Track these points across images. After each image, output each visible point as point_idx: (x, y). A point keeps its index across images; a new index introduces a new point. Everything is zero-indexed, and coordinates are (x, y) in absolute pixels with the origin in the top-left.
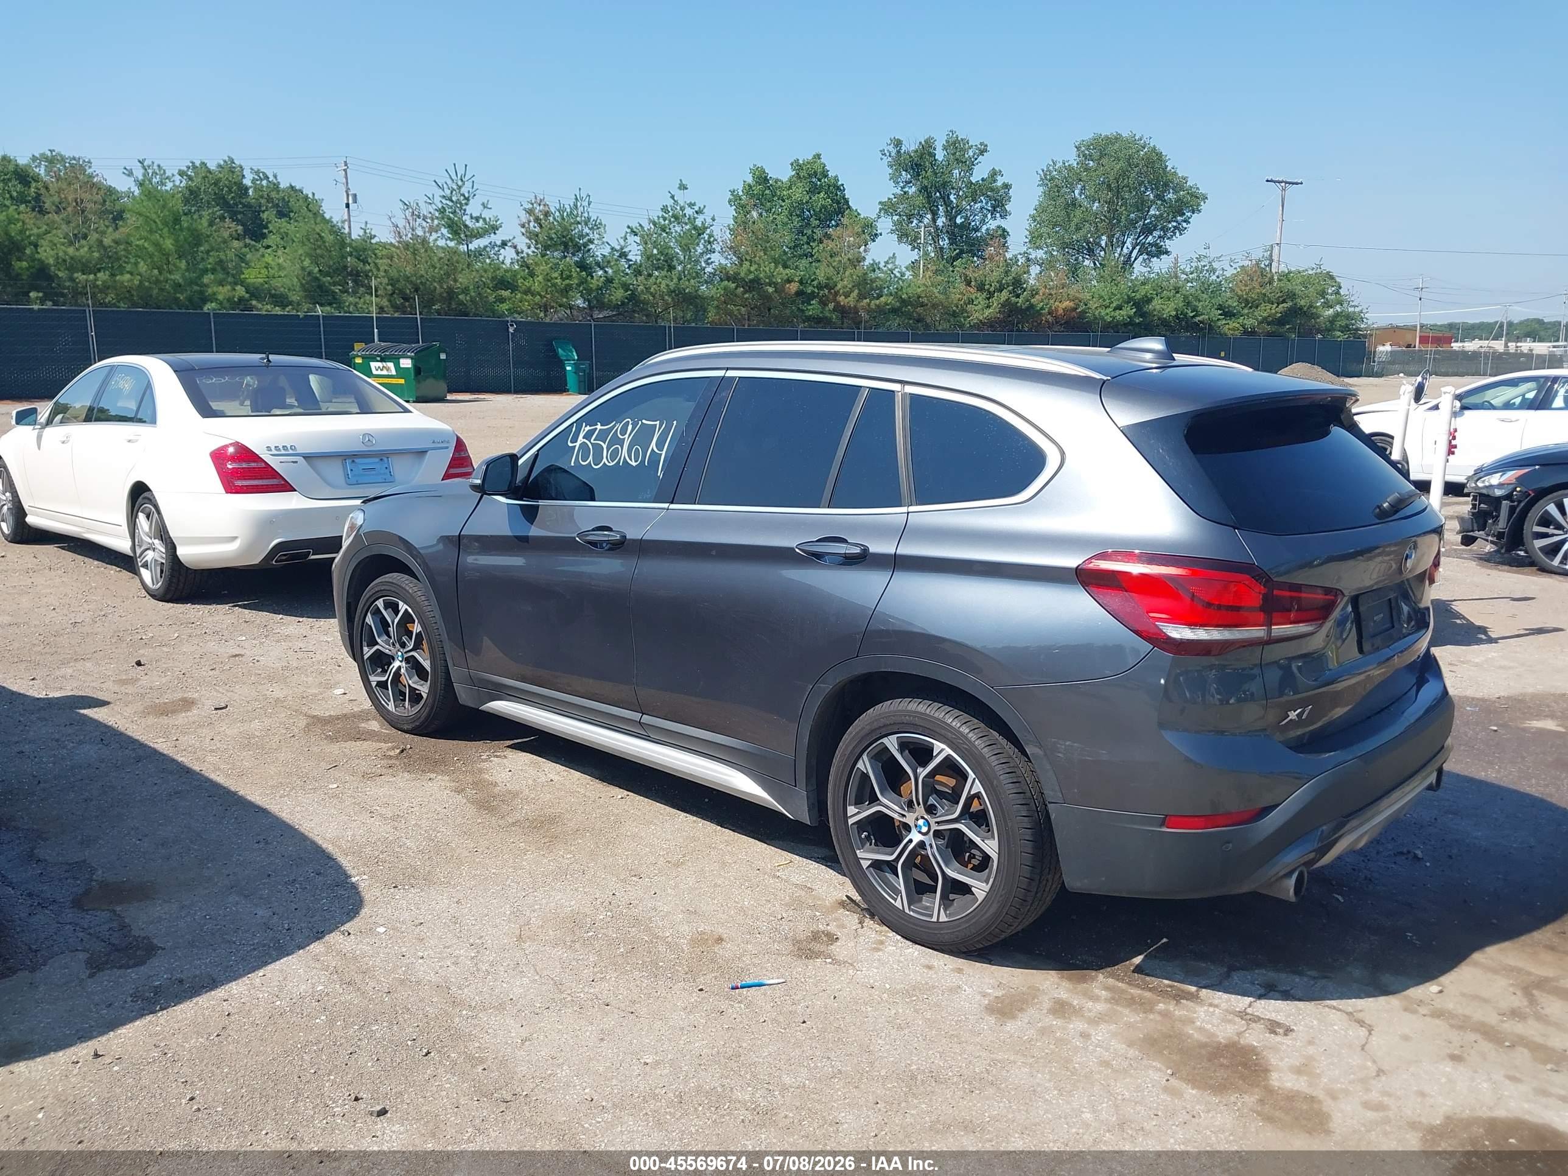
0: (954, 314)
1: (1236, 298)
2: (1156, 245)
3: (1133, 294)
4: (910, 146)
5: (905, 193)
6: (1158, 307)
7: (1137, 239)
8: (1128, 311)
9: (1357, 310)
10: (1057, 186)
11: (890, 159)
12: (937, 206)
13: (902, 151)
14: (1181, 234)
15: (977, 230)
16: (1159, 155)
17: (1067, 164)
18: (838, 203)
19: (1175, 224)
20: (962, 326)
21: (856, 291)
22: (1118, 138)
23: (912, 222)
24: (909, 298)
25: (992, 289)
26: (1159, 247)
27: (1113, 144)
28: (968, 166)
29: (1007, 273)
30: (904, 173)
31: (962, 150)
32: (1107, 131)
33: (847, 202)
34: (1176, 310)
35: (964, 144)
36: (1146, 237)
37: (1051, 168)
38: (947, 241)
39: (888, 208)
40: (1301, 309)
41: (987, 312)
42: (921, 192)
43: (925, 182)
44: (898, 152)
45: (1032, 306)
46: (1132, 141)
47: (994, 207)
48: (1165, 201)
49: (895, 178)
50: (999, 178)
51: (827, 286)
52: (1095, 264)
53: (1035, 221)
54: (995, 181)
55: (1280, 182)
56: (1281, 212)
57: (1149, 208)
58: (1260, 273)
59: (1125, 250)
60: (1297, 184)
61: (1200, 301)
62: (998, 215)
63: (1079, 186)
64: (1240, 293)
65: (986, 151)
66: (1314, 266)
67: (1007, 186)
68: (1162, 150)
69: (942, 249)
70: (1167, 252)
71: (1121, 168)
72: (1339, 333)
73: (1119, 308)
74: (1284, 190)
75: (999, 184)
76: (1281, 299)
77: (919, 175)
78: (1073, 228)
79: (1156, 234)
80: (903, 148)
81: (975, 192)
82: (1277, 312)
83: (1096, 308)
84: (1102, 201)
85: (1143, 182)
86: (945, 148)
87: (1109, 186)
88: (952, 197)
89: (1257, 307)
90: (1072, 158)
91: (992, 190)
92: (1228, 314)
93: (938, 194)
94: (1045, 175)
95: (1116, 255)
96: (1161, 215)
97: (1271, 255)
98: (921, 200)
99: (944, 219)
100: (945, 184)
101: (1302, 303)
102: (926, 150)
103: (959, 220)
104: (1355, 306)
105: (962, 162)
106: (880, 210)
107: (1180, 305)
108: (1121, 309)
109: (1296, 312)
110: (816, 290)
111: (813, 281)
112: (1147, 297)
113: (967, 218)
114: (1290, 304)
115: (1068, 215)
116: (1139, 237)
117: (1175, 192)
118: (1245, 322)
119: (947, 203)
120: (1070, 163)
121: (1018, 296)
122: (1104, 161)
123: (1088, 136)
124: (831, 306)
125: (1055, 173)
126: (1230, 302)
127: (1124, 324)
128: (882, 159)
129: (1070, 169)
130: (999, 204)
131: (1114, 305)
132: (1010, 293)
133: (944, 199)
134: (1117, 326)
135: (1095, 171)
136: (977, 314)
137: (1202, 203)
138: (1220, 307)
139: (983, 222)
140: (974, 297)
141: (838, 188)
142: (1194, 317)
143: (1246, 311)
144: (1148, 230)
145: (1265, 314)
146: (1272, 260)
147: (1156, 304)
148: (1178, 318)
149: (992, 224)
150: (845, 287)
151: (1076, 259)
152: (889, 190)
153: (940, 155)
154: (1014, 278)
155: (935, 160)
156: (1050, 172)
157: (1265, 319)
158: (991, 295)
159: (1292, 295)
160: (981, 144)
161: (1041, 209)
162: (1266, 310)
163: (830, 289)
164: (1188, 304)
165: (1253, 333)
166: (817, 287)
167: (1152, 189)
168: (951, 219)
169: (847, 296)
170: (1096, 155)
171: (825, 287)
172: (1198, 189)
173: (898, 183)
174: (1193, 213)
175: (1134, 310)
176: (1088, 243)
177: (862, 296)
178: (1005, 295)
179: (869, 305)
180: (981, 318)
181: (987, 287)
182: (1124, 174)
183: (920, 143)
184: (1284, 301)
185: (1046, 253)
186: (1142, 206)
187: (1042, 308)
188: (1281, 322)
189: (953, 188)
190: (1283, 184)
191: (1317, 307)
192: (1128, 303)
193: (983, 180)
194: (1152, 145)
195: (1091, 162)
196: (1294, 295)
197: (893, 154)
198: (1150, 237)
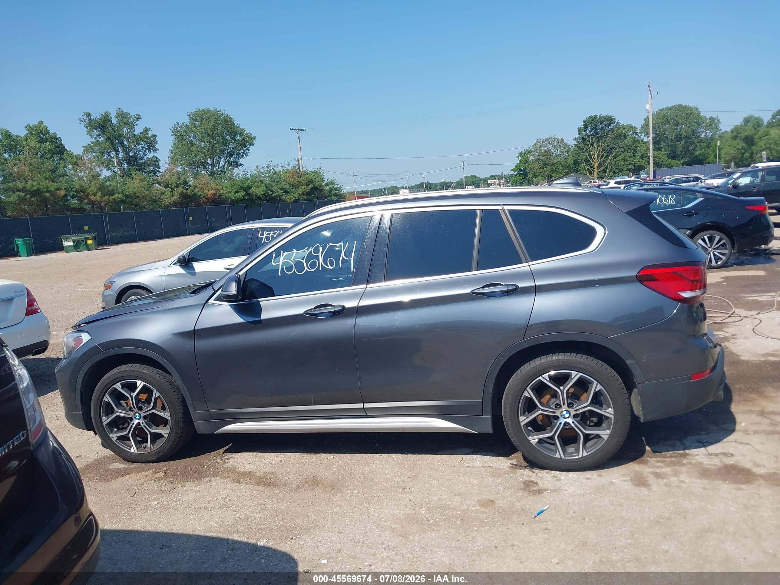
0: (155, 201)
1: (288, 184)
2: (235, 161)
3: (242, 185)
4: (97, 115)
5: (98, 141)
6: (254, 191)
7: (226, 159)
8: (242, 193)
9: (339, 186)
10: (181, 135)
11: (85, 123)
12: (118, 148)
13: (92, 119)
14: (246, 156)
15: (142, 159)
16: (230, 119)
17: (184, 124)
18: (59, 147)
19: (242, 151)
20: (160, 206)
21: (100, 192)
22: (208, 111)
23: (104, 156)
24: (130, 194)
25: (173, 187)
26: (237, 163)
27: (207, 114)
28: (132, 127)
29: (179, 178)
30: (95, 131)
31: (126, 118)
32: (202, 107)
33: (64, 147)
34: (263, 191)
35: (127, 115)
36: (230, 158)
37: (177, 126)
38: (126, 165)
39: (88, 149)
40: (316, 187)
41: (173, 198)
42: (107, 140)
43: (109, 135)
44: (90, 119)
45: (195, 194)
46: (215, 112)
47: (149, 147)
48: (236, 140)
49: (90, 133)
50: (149, 132)
51: (81, 191)
52: (207, 173)
53: (172, 152)
54: (148, 133)
55: (296, 130)
56: (299, 143)
57: (229, 144)
58: (296, 172)
59: (221, 165)
60: (303, 130)
61: (273, 187)
62: (152, 151)
63: (192, 135)
64: (289, 182)
65: (140, 118)
66: (318, 168)
67: (154, 136)
68: (231, 116)
69: (124, 169)
70: (241, 165)
71: (213, 125)
72: (334, 197)
73: (237, 192)
74: (298, 133)
75: (150, 135)
76: (308, 183)
77: (104, 132)
78: (193, 155)
79: (235, 156)
80: (92, 117)
81: (137, 139)
82: (307, 190)
83: (226, 193)
84: (206, 142)
85: (224, 131)
86: (116, 117)
87: (208, 134)
88: (125, 142)
89: (298, 188)
90: (187, 121)
91: (147, 138)
92: (287, 192)
93: (117, 141)
94: (174, 130)
95: (217, 167)
96: (235, 147)
97: (299, 163)
98: (107, 145)
99: (123, 154)
100: (120, 136)
101: (317, 184)
102: (106, 118)
103: (131, 154)
104: (337, 185)
105: (127, 124)
106: (84, 151)
107: (265, 189)
108: (238, 193)
109: (314, 189)
110: (75, 194)
111: (72, 188)
112: (249, 186)
113: (135, 153)
114: (311, 186)
115: (190, 149)
116: (227, 158)
117: (241, 136)
118: (294, 195)
119: (123, 145)
120: (186, 123)
121: (187, 189)
122: (204, 122)
123: (193, 110)
124: (86, 201)
125: (179, 129)
126: (286, 186)
127: (241, 200)
128: (80, 123)
129: (186, 126)
130: (151, 145)
131: (234, 191)
132: (183, 188)
133: (121, 143)
134: (237, 201)
135: (200, 127)
136: (167, 200)
137: (254, 141)
138: (282, 189)
139: (144, 154)
140: (164, 192)
141: (57, 139)
142: (272, 194)
143: (294, 190)
144: (230, 155)
145: (302, 191)
146: (299, 166)
147: (253, 189)
148: (265, 195)
149: (150, 155)
150: (92, 191)
151: (197, 170)
152: (88, 140)
153: (114, 121)
154: (183, 181)
155: (112, 124)
156: (177, 128)
157: (303, 193)
158: (173, 190)
159: (312, 182)
160: (137, 115)
161: (175, 147)
162: (303, 189)
163: (84, 192)
164: (268, 188)
165: (299, 200)
166: (75, 192)
167: (230, 135)
168: (127, 153)
169: (95, 195)
170: (199, 119)
171: (80, 191)
172: (251, 134)
173: (92, 136)
174: (251, 146)
175: (245, 193)
176: (202, 162)
177: (103, 195)
178: (180, 189)
179: (109, 199)
180: (170, 201)
181: (170, 186)
182: (214, 128)
183: (102, 115)
184: (309, 185)
185: (181, 168)
186: (225, 143)
187: (200, 195)
188: (309, 194)
189: (125, 138)
190: (298, 131)
191: (323, 186)
192: (241, 190)
193: (141, 133)
194: (226, 114)
195: (197, 123)
196: (313, 181)
197: (87, 121)
198: (232, 158)
